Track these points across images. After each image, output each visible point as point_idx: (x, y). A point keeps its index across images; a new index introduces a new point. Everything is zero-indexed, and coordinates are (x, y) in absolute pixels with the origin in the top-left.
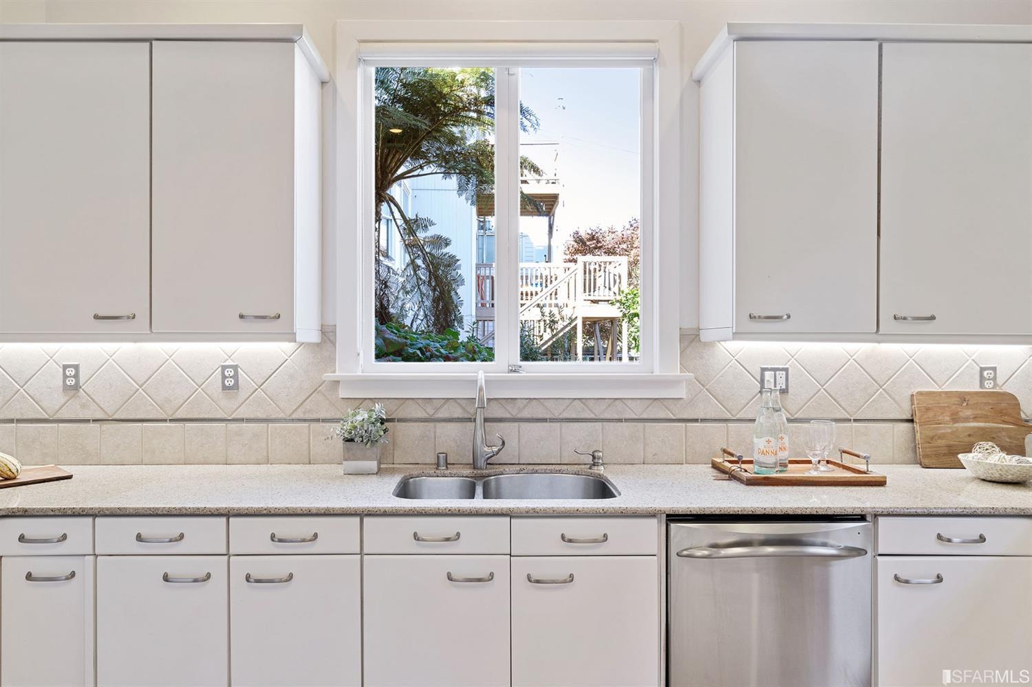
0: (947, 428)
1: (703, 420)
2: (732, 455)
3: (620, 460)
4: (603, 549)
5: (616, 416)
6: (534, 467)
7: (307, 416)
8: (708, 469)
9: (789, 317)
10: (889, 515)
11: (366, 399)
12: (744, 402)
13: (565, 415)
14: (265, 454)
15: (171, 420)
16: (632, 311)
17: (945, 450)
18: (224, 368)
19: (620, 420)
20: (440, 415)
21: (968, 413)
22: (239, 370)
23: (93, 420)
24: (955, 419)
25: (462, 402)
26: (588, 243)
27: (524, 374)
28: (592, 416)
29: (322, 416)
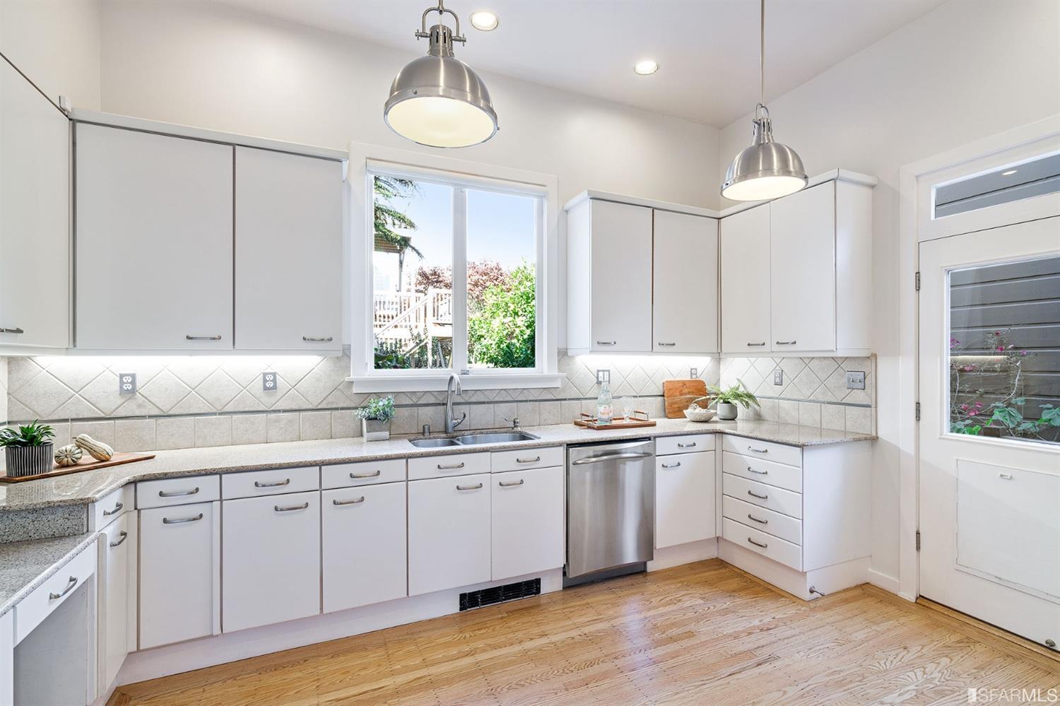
0: (677, 399)
1: (570, 399)
2: (588, 416)
3: (527, 424)
4: (539, 464)
5: (524, 399)
6: (481, 431)
7: (329, 406)
8: (572, 426)
9: (615, 343)
10: (660, 437)
11: (371, 393)
12: (589, 388)
13: (497, 399)
14: (298, 433)
15: (220, 414)
16: (479, 333)
17: (677, 409)
18: (265, 375)
19: (526, 401)
20: (421, 402)
21: (686, 391)
22: (277, 376)
23: (149, 417)
24: (681, 395)
25: (435, 394)
26: (430, 277)
27: (471, 375)
28: (512, 399)
29: (340, 406)
